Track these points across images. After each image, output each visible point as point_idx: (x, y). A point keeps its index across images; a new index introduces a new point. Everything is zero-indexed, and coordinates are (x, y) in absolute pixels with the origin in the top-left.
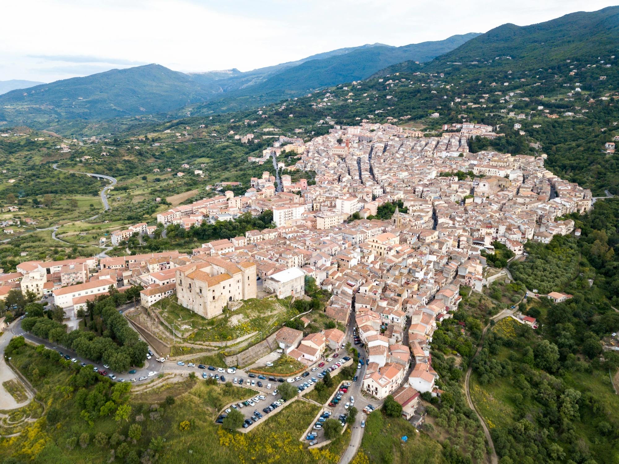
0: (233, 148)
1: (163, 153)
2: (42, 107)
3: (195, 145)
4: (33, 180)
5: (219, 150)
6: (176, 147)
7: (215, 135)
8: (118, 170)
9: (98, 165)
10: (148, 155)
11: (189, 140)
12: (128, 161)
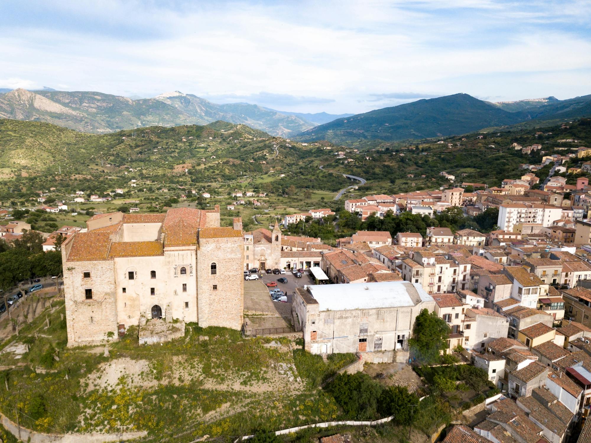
0: (509, 158)
1: (426, 161)
2: (354, 131)
3: (465, 155)
4: (297, 176)
5: (490, 160)
6: (442, 156)
7: (493, 146)
8: (374, 174)
9: (357, 167)
10: (411, 163)
11: (459, 150)
12: (388, 166)
